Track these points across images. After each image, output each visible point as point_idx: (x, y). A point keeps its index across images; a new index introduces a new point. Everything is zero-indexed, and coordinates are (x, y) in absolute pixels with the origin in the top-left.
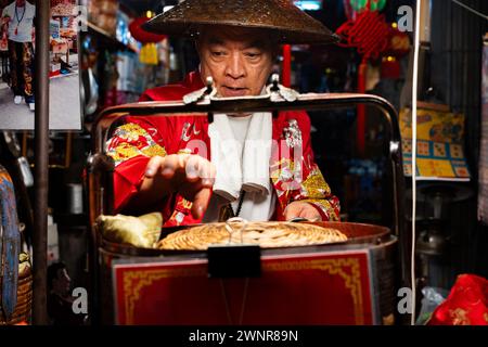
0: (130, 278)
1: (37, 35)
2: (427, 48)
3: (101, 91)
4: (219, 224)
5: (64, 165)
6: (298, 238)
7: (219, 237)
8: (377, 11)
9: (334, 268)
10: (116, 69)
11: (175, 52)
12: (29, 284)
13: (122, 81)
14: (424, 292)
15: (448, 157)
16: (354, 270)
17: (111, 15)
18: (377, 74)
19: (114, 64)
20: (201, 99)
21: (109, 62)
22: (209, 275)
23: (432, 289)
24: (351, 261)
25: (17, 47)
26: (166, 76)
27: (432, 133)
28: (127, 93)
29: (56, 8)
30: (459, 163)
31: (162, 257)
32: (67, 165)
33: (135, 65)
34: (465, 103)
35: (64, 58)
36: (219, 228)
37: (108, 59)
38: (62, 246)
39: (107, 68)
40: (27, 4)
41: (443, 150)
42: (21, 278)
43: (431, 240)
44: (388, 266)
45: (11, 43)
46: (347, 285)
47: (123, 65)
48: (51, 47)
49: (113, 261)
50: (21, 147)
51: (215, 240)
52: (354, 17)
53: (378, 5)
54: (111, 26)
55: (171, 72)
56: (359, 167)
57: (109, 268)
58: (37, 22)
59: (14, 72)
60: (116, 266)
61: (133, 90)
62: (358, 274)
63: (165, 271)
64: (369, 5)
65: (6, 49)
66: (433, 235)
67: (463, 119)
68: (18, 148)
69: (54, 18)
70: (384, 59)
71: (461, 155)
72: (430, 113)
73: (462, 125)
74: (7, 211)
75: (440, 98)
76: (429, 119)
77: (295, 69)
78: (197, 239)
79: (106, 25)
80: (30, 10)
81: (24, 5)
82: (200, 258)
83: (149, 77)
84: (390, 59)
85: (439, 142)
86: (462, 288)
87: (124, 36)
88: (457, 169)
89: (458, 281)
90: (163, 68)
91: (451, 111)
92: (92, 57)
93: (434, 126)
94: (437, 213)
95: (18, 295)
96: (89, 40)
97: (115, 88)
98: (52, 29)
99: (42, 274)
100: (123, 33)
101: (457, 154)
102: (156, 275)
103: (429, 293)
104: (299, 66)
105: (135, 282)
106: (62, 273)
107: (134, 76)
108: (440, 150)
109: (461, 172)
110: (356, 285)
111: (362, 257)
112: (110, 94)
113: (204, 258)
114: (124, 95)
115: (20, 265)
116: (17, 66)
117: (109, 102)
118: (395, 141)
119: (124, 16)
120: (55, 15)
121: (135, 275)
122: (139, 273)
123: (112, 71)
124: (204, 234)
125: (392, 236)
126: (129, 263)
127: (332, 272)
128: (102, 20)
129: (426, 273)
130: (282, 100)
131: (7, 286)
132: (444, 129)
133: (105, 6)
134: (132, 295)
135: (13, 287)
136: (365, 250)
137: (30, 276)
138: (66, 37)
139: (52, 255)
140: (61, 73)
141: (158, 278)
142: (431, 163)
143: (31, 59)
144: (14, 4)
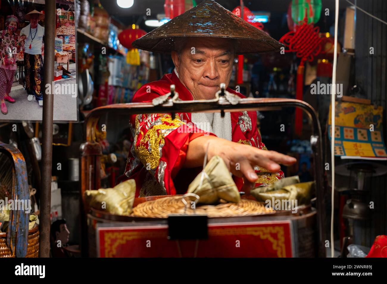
0: (110, 238)
1: (46, 49)
2: (353, 54)
3: (96, 86)
4: (177, 197)
5: (66, 143)
6: (237, 209)
7: (177, 207)
8: (313, 24)
9: (264, 234)
10: (108, 69)
11: (153, 55)
12: (36, 238)
13: (112, 78)
14: (349, 248)
15: (369, 141)
16: (279, 236)
17: (105, 27)
18: (314, 72)
19: (106, 65)
20: (166, 102)
21: (102, 63)
22: (169, 238)
23: (356, 247)
24: (277, 228)
25: (31, 58)
26: (147, 73)
27: (356, 121)
28: (116, 87)
29: (60, 29)
30: (378, 145)
31: (133, 223)
32: (69, 143)
33: (123, 65)
34: (383, 98)
35: (65, 67)
36: (177, 200)
37: (102, 61)
39: (101, 68)
40: (39, 26)
41: (366, 136)
42: (31, 233)
43: (355, 207)
44: (308, 232)
45: (26, 55)
46: (274, 247)
47: (113, 66)
48: (55, 59)
49: (97, 225)
50: (34, 130)
51: (173, 209)
52: (295, 30)
53: (315, 19)
54: (104, 36)
55: (151, 71)
56: (299, 146)
57: (94, 230)
58: (45, 39)
59: (28, 77)
60: (99, 228)
61: (121, 85)
62: (282, 239)
63: (135, 233)
64: (306, 19)
65: (23, 60)
66: (357, 203)
67: (382, 111)
68: (32, 130)
69: (59, 36)
70: (319, 61)
71: (380, 139)
72: (354, 106)
73: (381, 116)
74: (20, 183)
75: (363, 93)
76: (354, 110)
77: (248, 69)
78: (160, 208)
79: (101, 35)
80: (41, 30)
81: (36, 27)
82: (162, 224)
83: (133, 74)
84: (324, 61)
85: (362, 128)
86: (379, 246)
87: (114, 43)
88: (377, 151)
89: (376, 240)
90: (144, 68)
91: (372, 104)
92: (89, 60)
93: (358, 116)
94: (360, 185)
95: (28, 247)
96: (87, 46)
97: (107, 83)
98: (57, 45)
99: (47, 231)
100: (114, 41)
101: (376, 139)
102: (129, 236)
103: (354, 250)
104: (251, 66)
105: (113, 241)
106: (64, 227)
107: (121, 74)
108: (362, 135)
109: (380, 152)
110: (281, 247)
111: (286, 226)
112: (103, 88)
113: (165, 224)
114: (114, 89)
115: (30, 224)
116: (31, 73)
117: (102, 94)
118: (315, 136)
119: (115, 28)
120: (59, 34)
121: (113, 236)
122: (116, 234)
123: (105, 71)
124: (165, 204)
125: (313, 209)
126: (109, 226)
127: (263, 237)
128: (98, 31)
129: (352, 233)
130: (227, 103)
131: (20, 239)
132: (366, 119)
133: (100, 21)
134: (111, 251)
135: (24, 240)
136: (288, 221)
137: (38, 232)
138: (67, 51)
139: (56, 213)
140: (63, 78)
141: (130, 238)
142: (356, 145)
143: (41, 68)
144: (29, 26)
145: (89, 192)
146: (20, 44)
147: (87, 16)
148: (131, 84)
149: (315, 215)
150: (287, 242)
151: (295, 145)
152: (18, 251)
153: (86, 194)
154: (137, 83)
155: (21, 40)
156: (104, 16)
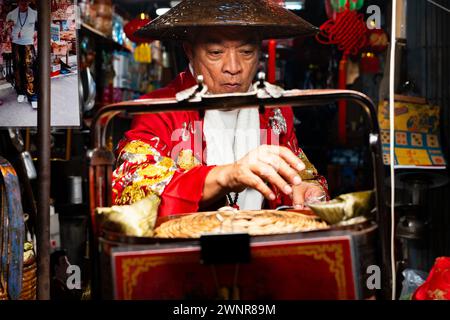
0: (128, 265)
1: (39, 38)
2: (404, 45)
3: (99, 89)
4: (210, 213)
5: (64, 158)
6: (285, 226)
7: (211, 225)
8: (356, 10)
9: (319, 254)
10: (112, 68)
11: (167, 51)
12: (33, 271)
13: (118, 78)
14: (404, 274)
15: (425, 147)
16: (337, 255)
17: (107, 17)
18: (357, 69)
19: (110, 63)
20: (193, 96)
21: (105, 61)
22: (202, 262)
23: (412, 271)
24: (334, 247)
25: (20, 50)
26: (160, 73)
27: (409, 124)
28: (123, 89)
30: (435, 152)
31: (157, 245)
32: (68, 158)
33: (130, 64)
34: (440, 95)
35: (64, 59)
36: (210, 217)
37: (105, 58)
38: (63, 234)
39: (104, 67)
40: (30, 9)
41: (420, 140)
42: (26, 265)
43: (410, 225)
44: (369, 251)
45: (14, 45)
46: (332, 269)
47: (119, 64)
48: (51, 50)
49: (112, 249)
50: (25, 142)
51: (207, 228)
52: (335, 17)
53: (357, 5)
54: (107, 27)
55: (164, 69)
56: (341, 156)
57: (108, 256)
58: (38, 26)
59: (18, 73)
60: (115, 254)
61: (128, 87)
62: (340, 259)
63: (160, 258)
64: (348, 5)
66: (412, 220)
67: (438, 111)
68: (21, 142)
69: (55, 22)
70: (363, 55)
71: (437, 145)
72: (407, 106)
73: (438, 116)
74: (12, 203)
75: (417, 91)
76: (407, 111)
77: (280, 66)
78: (190, 228)
79: (103, 26)
80: (33, 15)
81: (27, 10)
82: (193, 245)
83: (143, 75)
84: (369, 55)
85: (416, 132)
86: (440, 270)
87: (119, 36)
88: (434, 158)
89: (436, 263)
90: (156, 66)
91: (427, 104)
92: (90, 57)
93: (411, 117)
94: (415, 199)
95: (23, 282)
97: (111, 85)
98: (53, 32)
99: (46, 262)
100: (119, 34)
101: (433, 144)
102: (153, 261)
103: (409, 275)
104: (284, 62)
105: (133, 268)
106: (64, 259)
107: (129, 74)
108: (417, 140)
109: (437, 160)
110: (340, 269)
111: (345, 243)
112: (107, 91)
113: (198, 245)
114: (120, 92)
115: (25, 253)
116: (20, 67)
117: (106, 98)
118: (374, 133)
119: (119, 18)
120: (55, 19)
121: (133, 263)
122: (136, 260)
123: (109, 70)
124: (196, 223)
125: (373, 223)
126: (127, 251)
127: (317, 257)
128: (99, 22)
129: (406, 256)
130: (268, 96)
131: (13, 273)
132: (421, 120)
133: (102, 9)
134: (130, 281)
135: (19, 274)
136: (348, 237)
137: (35, 264)
138: (66, 40)
139: (54, 243)
140: (61, 73)
141: (154, 264)
142: (409, 152)
143: (34, 61)
144: (17, 10)
145: (100, 210)
146: (6, 33)
147: (86, 3)
148: (141, 86)
149: (376, 231)
150: (347, 262)
151: (336, 155)
152: (11, 288)
153: (96, 212)
154: (148, 85)
155: (7, 27)
156: (107, 4)
